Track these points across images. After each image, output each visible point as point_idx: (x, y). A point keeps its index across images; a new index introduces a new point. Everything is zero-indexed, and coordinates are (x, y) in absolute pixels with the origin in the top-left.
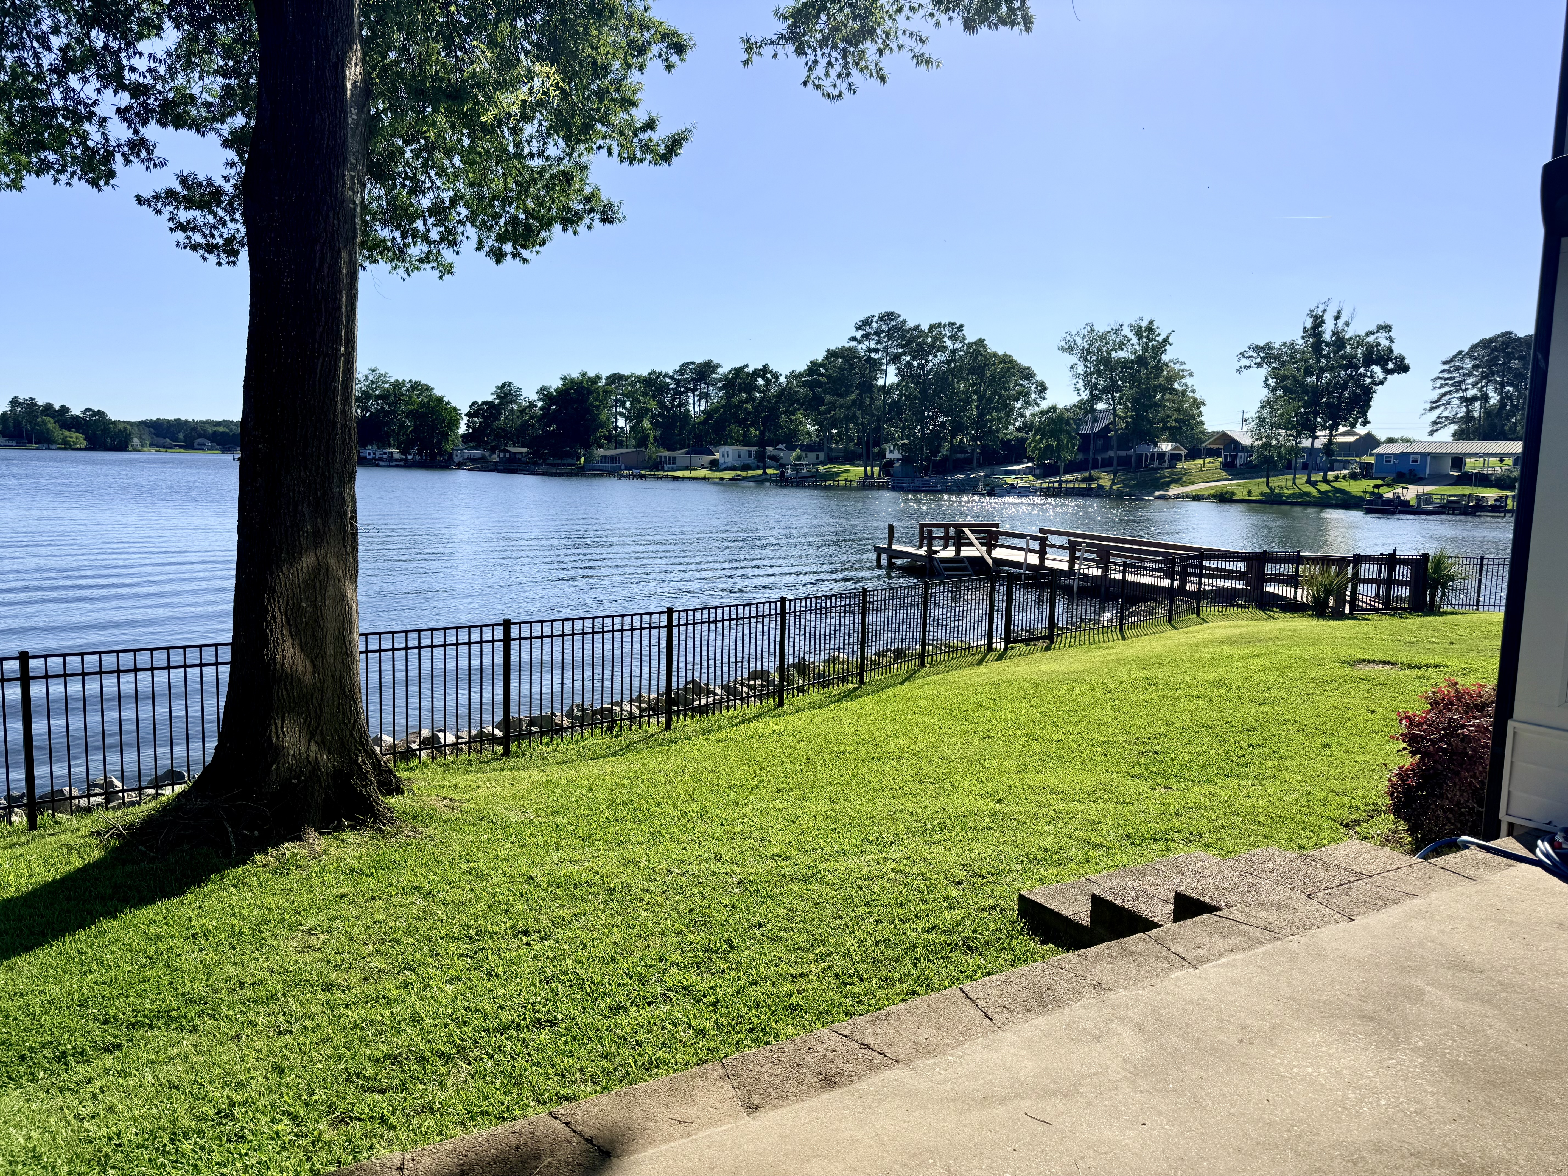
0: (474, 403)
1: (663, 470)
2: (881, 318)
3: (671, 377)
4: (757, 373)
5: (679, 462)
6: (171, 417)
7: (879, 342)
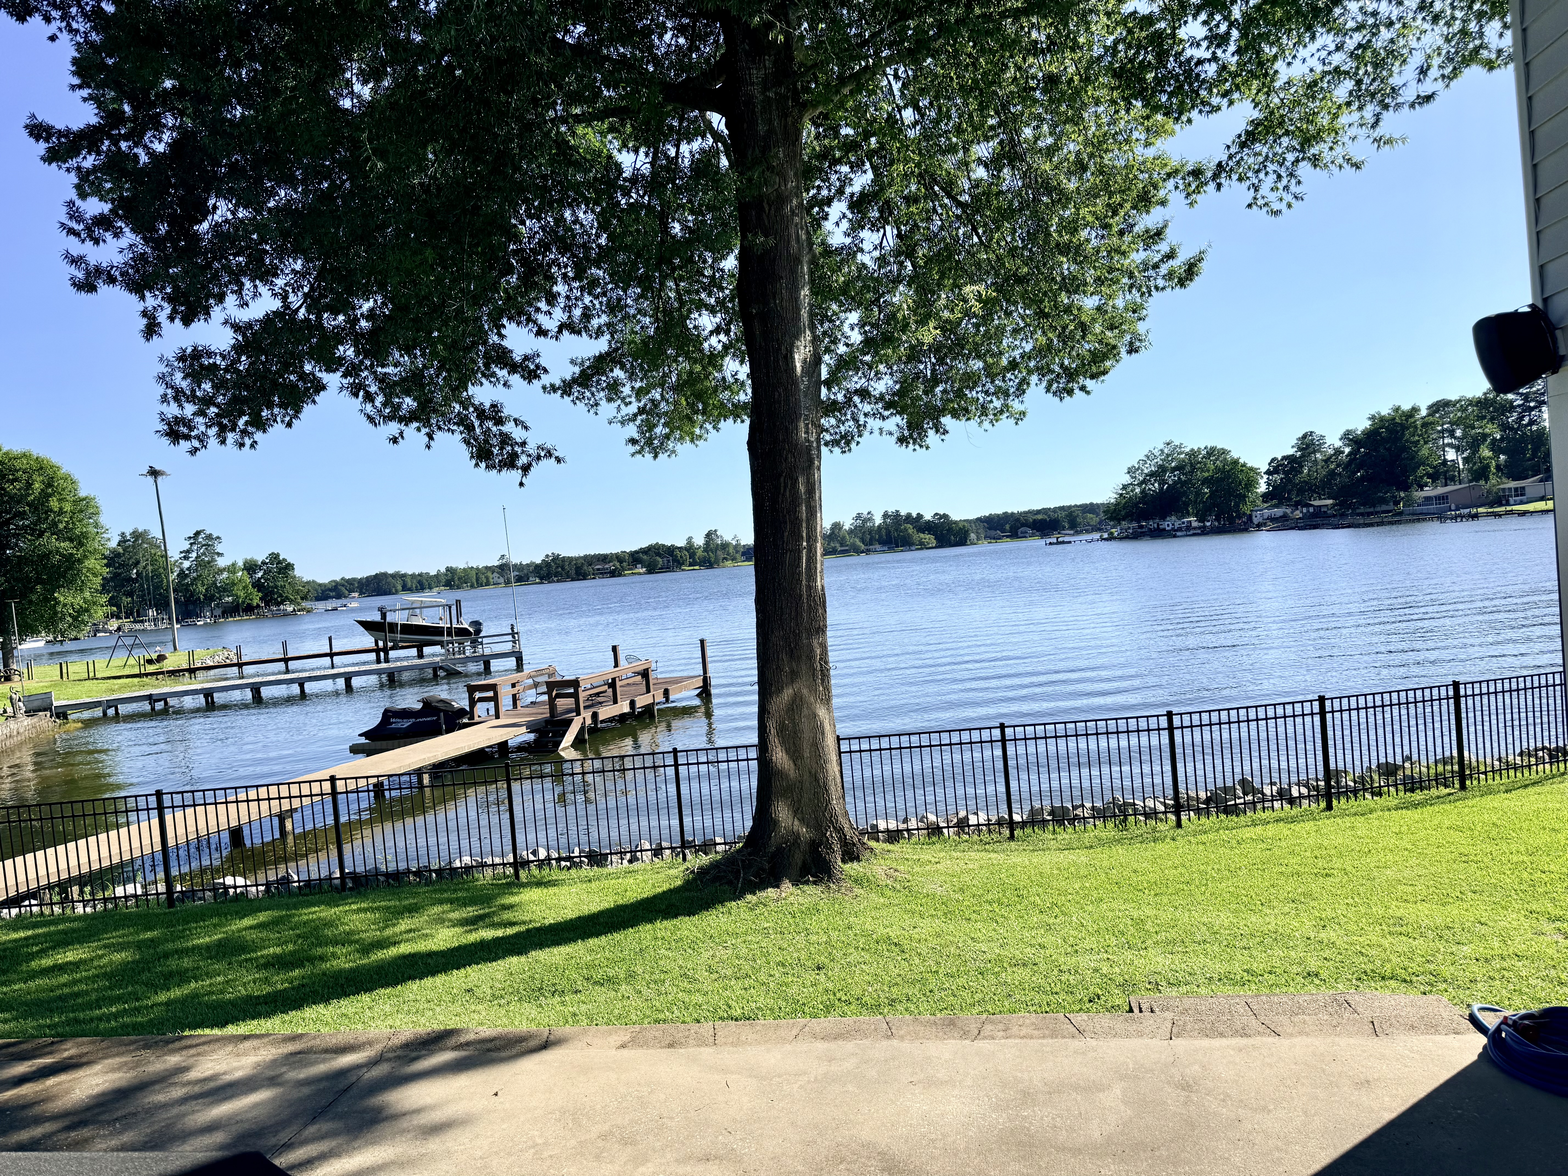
0: (1273, 460)
1: (1508, 504)
5: (1529, 492)
6: (1000, 512)
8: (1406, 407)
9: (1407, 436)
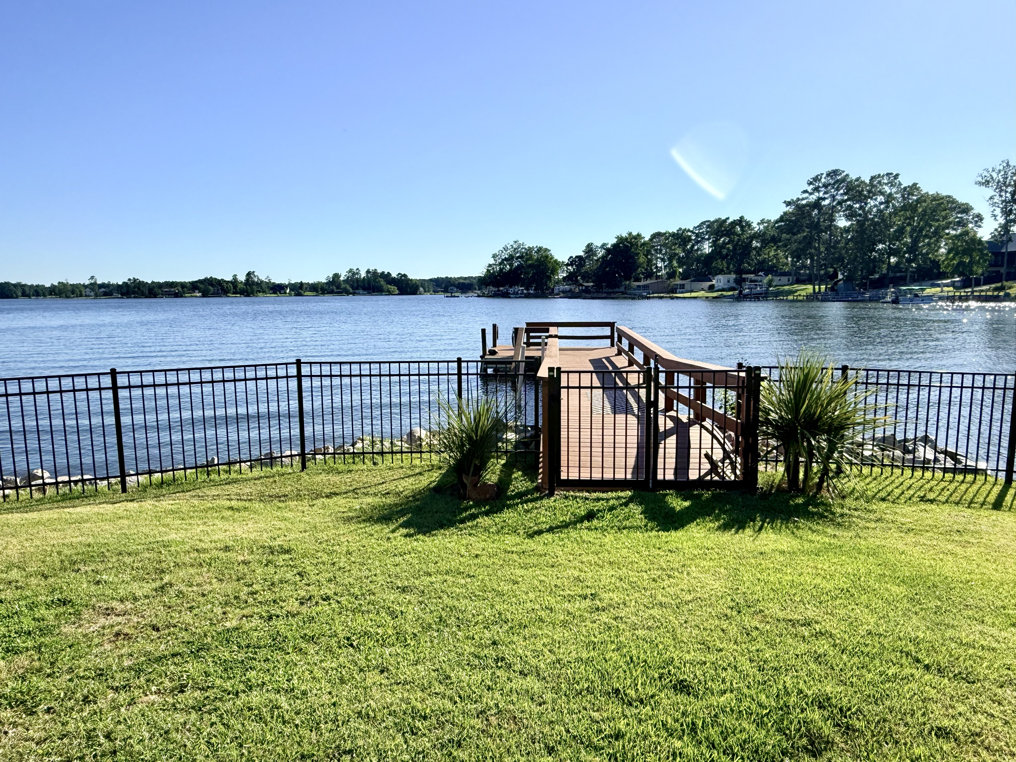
0: (571, 257)
1: (676, 293)
2: (828, 175)
3: (692, 232)
4: (734, 223)
5: (687, 287)
6: (444, 276)
7: (825, 193)
8: (634, 234)
9: (633, 250)
